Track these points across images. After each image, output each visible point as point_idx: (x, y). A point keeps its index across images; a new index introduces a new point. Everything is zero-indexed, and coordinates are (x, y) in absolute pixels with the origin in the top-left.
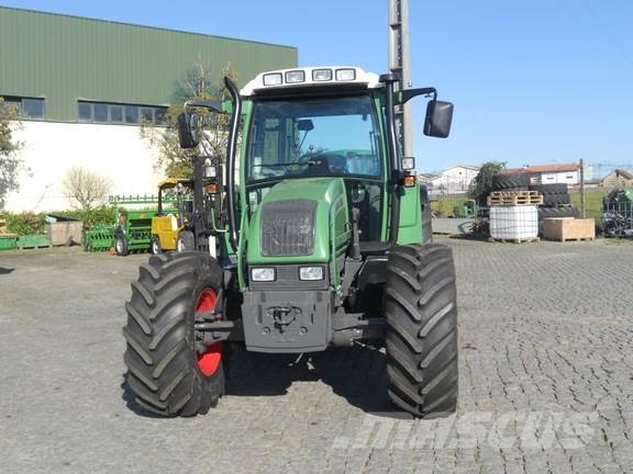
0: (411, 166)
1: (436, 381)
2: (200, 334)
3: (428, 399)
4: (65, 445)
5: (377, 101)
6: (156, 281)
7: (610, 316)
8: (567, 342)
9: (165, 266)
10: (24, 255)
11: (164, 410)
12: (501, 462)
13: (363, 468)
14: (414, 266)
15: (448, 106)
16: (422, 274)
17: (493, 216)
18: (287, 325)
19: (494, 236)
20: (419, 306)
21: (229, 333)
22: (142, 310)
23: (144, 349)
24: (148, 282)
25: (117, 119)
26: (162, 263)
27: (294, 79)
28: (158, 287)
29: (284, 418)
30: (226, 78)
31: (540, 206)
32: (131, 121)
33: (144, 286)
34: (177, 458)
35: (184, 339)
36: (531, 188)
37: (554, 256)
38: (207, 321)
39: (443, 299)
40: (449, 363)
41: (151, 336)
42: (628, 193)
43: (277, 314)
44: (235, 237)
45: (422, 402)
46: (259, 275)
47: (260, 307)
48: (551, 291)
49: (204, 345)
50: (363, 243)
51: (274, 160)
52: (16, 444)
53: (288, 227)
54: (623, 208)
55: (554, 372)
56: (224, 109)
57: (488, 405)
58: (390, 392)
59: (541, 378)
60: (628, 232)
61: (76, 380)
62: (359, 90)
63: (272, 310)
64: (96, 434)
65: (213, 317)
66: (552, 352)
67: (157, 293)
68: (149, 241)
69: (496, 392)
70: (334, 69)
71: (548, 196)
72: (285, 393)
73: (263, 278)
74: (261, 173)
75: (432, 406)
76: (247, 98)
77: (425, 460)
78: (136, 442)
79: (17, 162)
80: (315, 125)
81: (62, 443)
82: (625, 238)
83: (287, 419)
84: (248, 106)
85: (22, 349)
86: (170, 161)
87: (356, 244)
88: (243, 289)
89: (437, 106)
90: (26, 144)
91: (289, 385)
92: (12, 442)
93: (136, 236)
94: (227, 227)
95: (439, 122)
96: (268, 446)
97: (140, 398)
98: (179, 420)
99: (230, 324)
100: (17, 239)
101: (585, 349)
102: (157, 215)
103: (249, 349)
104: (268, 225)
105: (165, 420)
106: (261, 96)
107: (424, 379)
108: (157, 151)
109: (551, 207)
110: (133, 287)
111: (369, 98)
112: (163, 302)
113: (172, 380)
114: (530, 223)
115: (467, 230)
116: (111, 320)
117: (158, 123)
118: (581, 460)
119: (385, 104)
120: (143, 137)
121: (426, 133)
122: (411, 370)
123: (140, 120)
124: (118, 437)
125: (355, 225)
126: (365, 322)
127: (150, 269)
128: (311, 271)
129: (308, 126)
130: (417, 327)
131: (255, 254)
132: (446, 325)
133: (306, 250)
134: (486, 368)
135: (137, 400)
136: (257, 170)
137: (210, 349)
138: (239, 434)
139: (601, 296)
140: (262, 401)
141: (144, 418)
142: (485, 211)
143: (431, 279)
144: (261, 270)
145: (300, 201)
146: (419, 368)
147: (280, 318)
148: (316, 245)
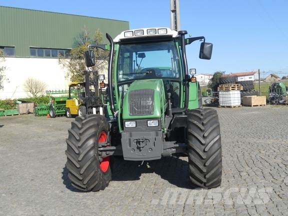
0: (194, 73)
1: (213, 172)
2: (100, 153)
3: (209, 180)
4: (39, 207)
5: (177, 43)
6: (80, 129)
7: (280, 139)
8: (264, 152)
9: (84, 122)
10: (7, 119)
11: (85, 189)
12: (245, 208)
13: (182, 213)
14: (200, 119)
15: (210, 45)
16: (205, 122)
17: (220, 96)
18: (143, 147)
19: (221, 105)
20: (204, 137)
21: (113, 152)
22: (74, 143)
23: (75, 160)
24: (76, 129)
25: (48, 56)
26: (82, 120)
27: (139, 34)
28: (81, 132)
29: (141, 191)
30: (107, 34)
31: (241, 91)
32: (54, 56)
33: (74, 131)
34: (94, 211)
35: (94, 156)
36: (237, 83)
37: (249, 113)
38: (103, 146)
39: (214, 134)
40: (219, 163)
41: (79, 154)
42: (280, 84)
43: (138, 142)
44: (113, 107)
45: (206, 181)
46: (128, 124)
47: (130, 140)
48: (251, 129)
49: (101, 157)
50: (173, 109)
51: (128, 72)
52: (16, 207)
53: (142, 102)
54: (278, 91)
55: (261, 166)
56: (106, 49)
57: (234, 182)
58: (190, 177)
59: (256, 169)
60: (281, 102)
61: (40, 175)
62: (168, 38)
63: (135, 141)
64: (53, 201)
65: (106, 145)
66: (258, 157)
67: (81, 134)
68: (65, 111)
69: (236, 176)
70: (157, 29)
71: (244, 86)
72: (139, 179)
73: (130, 126)
74: (123, 78)
75: (210, 183)
76: (116, 43)
77: (210, 208)
78: (73, 204)
79: (2, 76)
80: (146, 55)
81: (38, 206)
82: (280, 104)
83: (142, 191)
84: (117, 47)
85: (12, 162)
86: (72, 74)
87: (170, 109)
88: (121, 131)
89: (205, 45)
90: (6, 68)
91: (140, 175)
92: (15, 206)
93: (59, 109)
94: (108, 103)
95: (206, 52)
96: (135, 204)
97: (74, 184)
98: (92, 193)
99: (114, 148)
100: (4, 111)
101: (273, 155)
102: (68, 99)
103: (125, 159)
104: (132, 101)
105: (85, 193)
106: (123, 42)
107: (207, 170)
108: (66, 70)
109: (245, 91)
110: (69, 132)
111: (173, 42)
112: (84, 138)
113: (90, 174)
114: (237, 99)
115: (208, 103)
116: (52, 148)
117: (67, 57)
118: (281, 206)
119: (181, 44)
120: (60, 63)
121: (200, 57)
122: (201, 167)
123: (59, 56)
124: (64, 202)
125: (170, 101)
126: (177, 145)
127: (76, 123)
128: (153, 122)
129: (143, 56)
130: (203, 147)
131: (126, 115)
132: (216, 146)
133: (150, 113)
134: (229, 165)
135: (72, 184)
136: (121, 76)
137: (105, 159)
138: (121, 199)
139: (275, 131)
140: (129, 183)
141: (75, 193)
142: (216, 94)
143: (209, 125)
144: (129, 122)
145: (146, 90)
146: (205, 165)
147: (140, 145)
148: (155, 110)
